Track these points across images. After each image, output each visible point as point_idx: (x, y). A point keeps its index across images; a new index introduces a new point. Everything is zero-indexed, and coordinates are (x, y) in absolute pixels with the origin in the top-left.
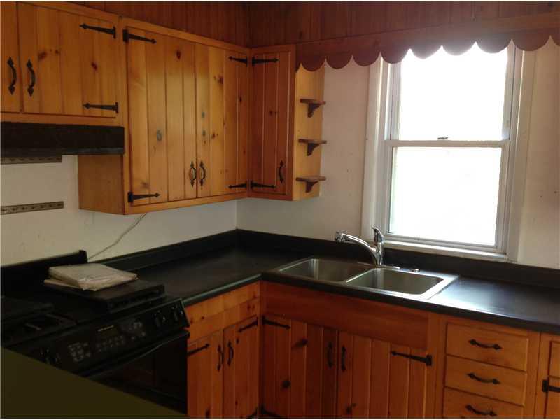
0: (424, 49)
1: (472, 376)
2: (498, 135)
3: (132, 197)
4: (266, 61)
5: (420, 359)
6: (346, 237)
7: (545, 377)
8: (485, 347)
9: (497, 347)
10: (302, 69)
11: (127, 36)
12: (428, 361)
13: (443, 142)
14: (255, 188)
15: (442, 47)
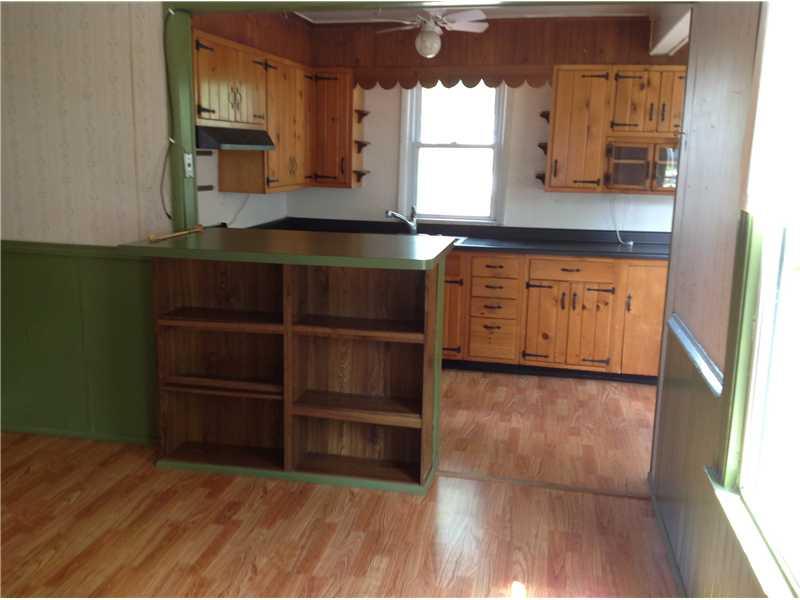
0: (449, 83)
1: (487, 287)
2: (491, 139)
3: (268, 181)
4: (328, 79)
5: (456, 282)
6: (393, 215)
7: (527, 280)
8: (495, 267)
9: (501, 267)
10: (358, 87)
11: (266, 66)
12: (461, 283)
13: (454, 145)
14: (319, 180)
15: (460, 82)
